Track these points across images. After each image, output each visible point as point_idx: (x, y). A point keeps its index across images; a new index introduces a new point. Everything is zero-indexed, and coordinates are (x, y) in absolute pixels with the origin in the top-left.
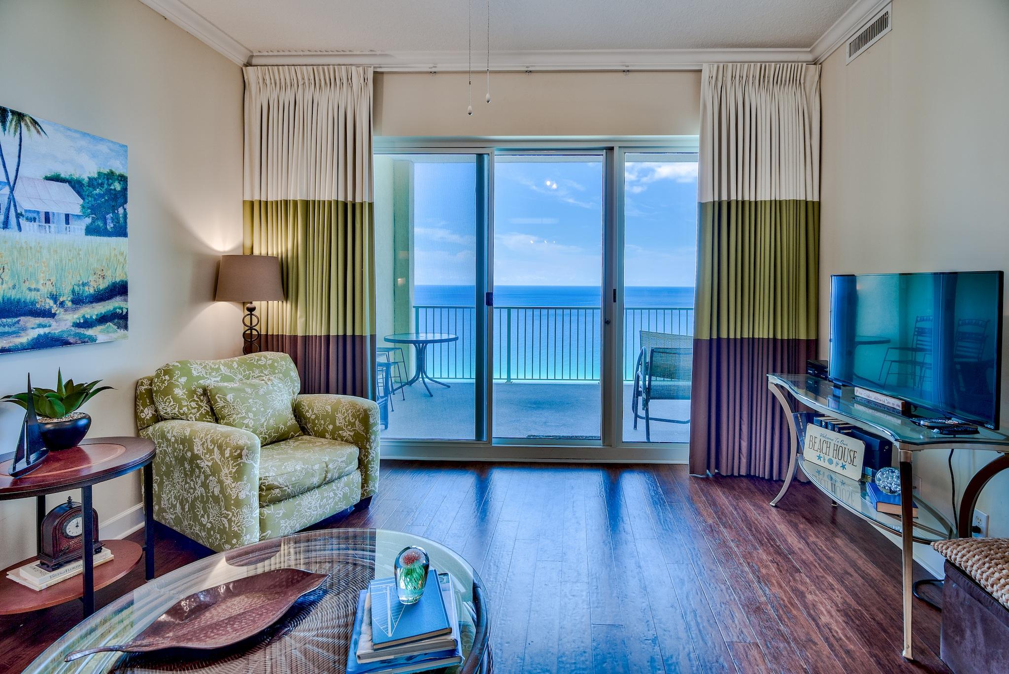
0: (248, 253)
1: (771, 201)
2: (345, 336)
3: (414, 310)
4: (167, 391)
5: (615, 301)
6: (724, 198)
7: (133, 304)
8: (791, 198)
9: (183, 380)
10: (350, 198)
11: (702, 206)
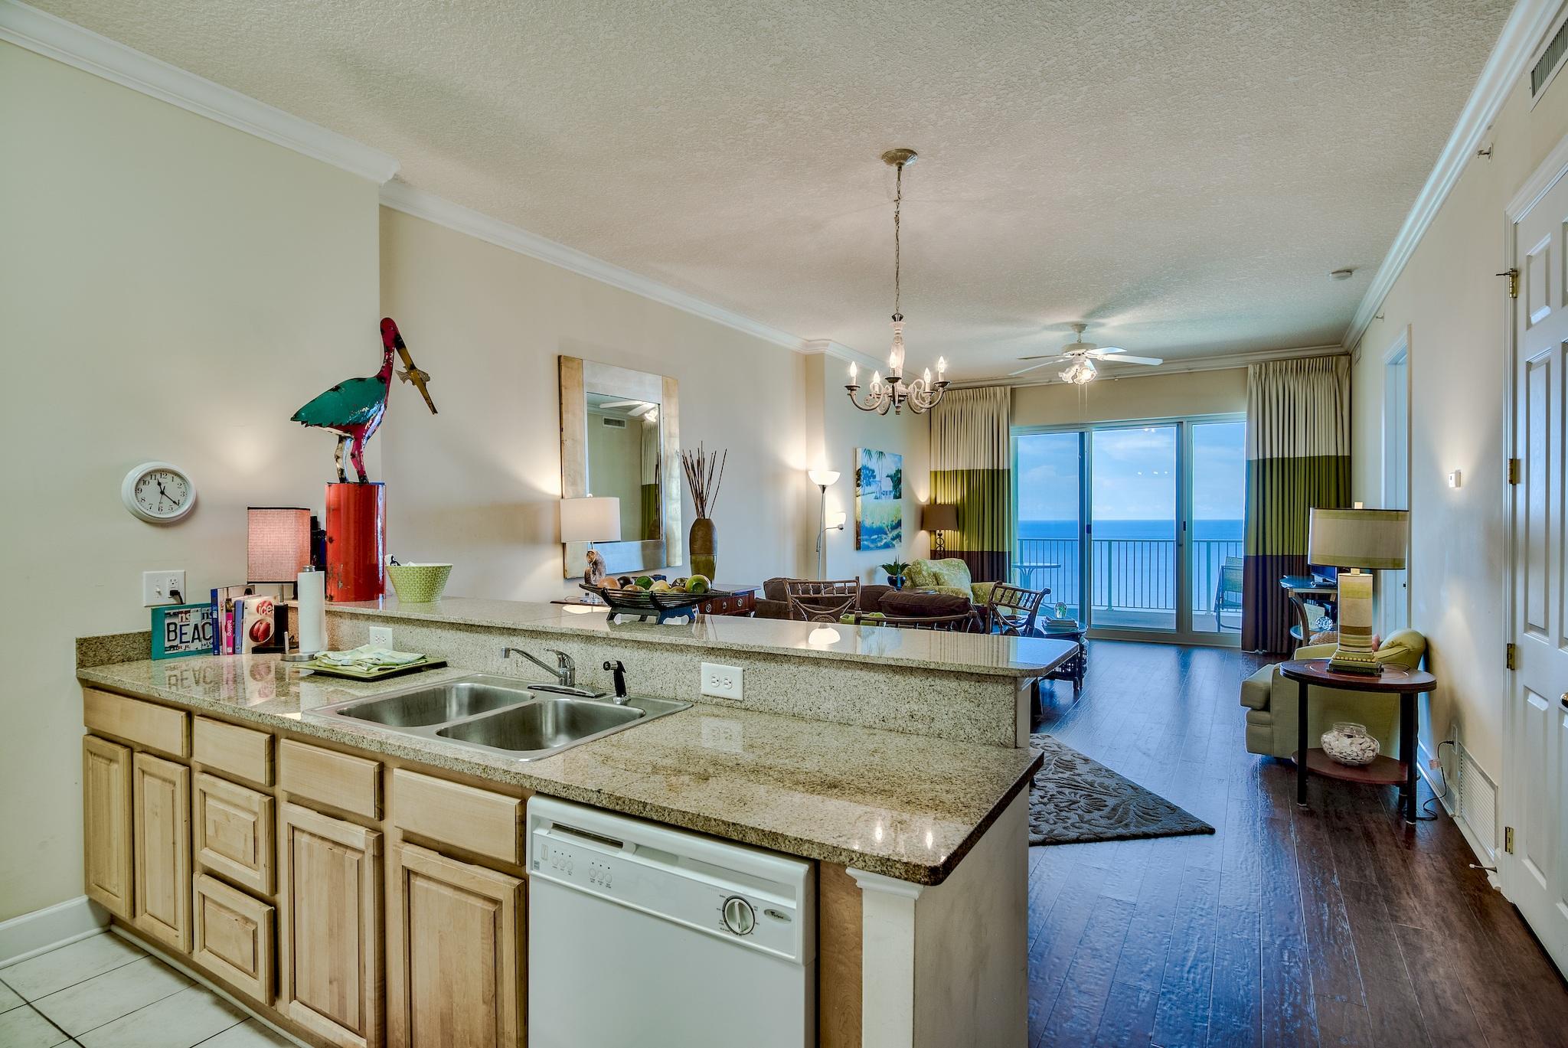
0: (933, 502)
1: (1306, 457)
2: (993, 551)
3: (1018, 542)
4: (920, 572)
5: (1185, 530)
6: (1268, 456)
7: (904, 530)
8: (1324, 455)
9: (925, 568)
10: (995, 468)
11: (1249, 462)
